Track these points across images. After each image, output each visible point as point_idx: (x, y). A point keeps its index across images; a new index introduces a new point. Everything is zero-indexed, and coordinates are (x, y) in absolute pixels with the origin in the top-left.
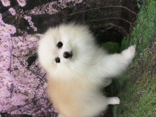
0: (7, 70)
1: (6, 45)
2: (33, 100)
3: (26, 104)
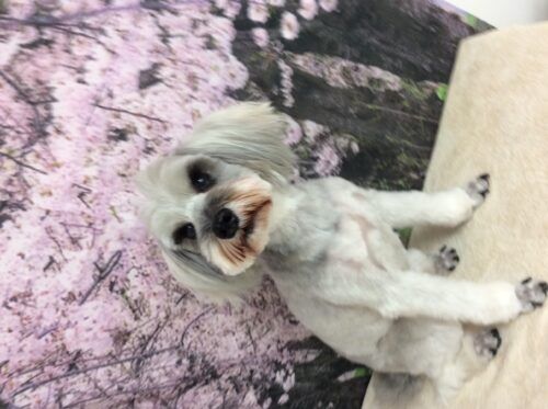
1: (198, 111)
2: (141, 346)
3: (110, 354)
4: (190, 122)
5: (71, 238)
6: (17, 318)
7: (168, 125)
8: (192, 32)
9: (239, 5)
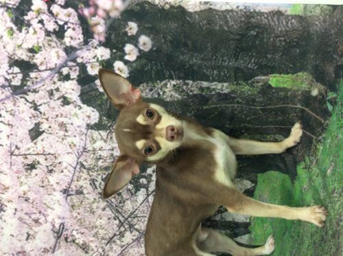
0: (61, 191)
1: (72, 143)
4: (70, 150)
5: (34, 220)
7: (56, 155)
8: (51, 99)
9: (78, 68)
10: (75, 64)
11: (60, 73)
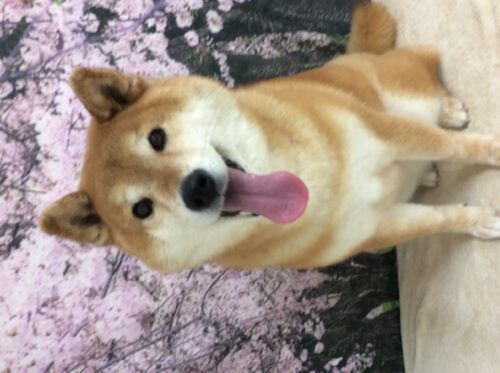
2: (167, 324)
3: (141, 337)
6: (51, 321)
8: (132, 51)
9: (166, 19)
10: (162, 14)
11: (145, 25)
